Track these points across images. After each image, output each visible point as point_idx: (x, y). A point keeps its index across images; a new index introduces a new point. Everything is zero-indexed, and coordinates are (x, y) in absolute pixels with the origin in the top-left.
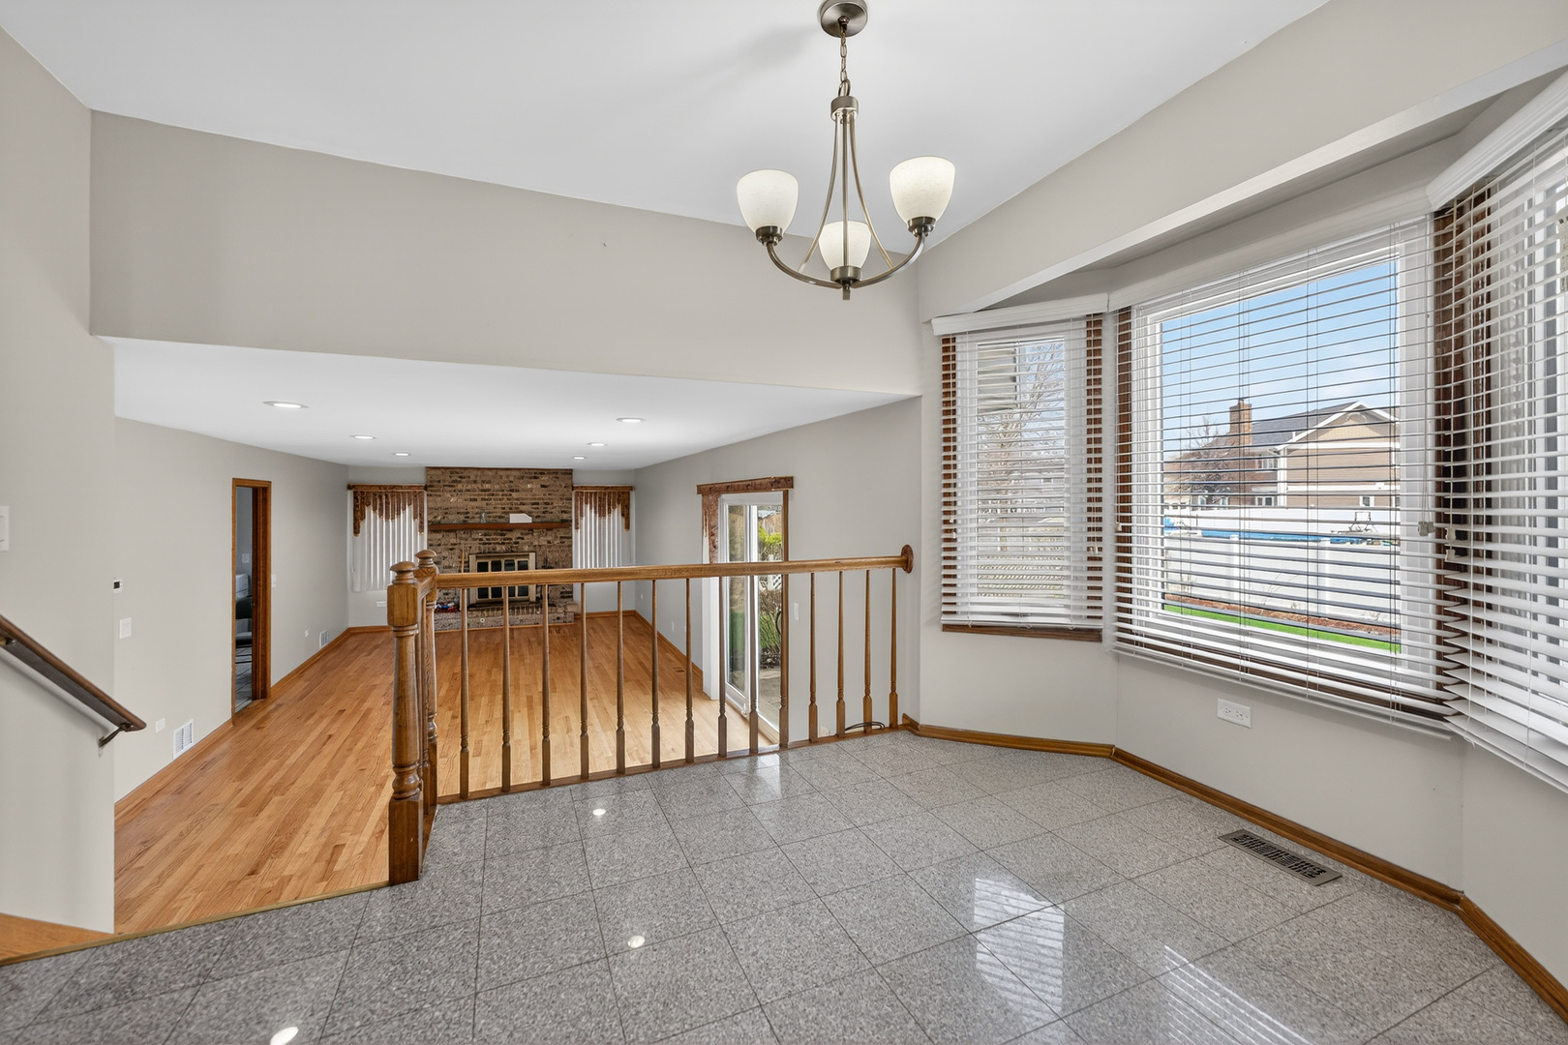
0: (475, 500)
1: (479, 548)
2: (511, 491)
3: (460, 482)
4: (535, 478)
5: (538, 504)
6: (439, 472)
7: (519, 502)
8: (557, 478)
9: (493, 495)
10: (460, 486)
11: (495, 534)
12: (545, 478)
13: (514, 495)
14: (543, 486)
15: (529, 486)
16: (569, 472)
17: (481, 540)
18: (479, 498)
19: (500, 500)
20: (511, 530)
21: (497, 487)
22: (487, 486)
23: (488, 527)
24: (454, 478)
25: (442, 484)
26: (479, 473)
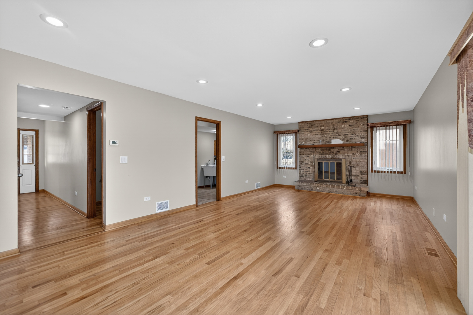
0: (317, 135)
1: (319, 156)
2: (333, 129)
3: (311, 127)
4: (346, 122)
5: (347, 135)
6: (303, 124)
7: (337, 134)
8: (358, 121)
9: (325, 132)
10: (311, 129)
11: (327, 150)
12: (351, 122)
13: (335, 131)
14: (350, 126)
15: (343, 126)
16: (366, 117)
17: (320, 152)
18: (319, 134)
19: (329, 134)
20: (333, 148)
21: (327, 128)
22: (323, 128)
23: (323, 147)
24: (309, 126)
25: (304, 129)
26: (319, 122)
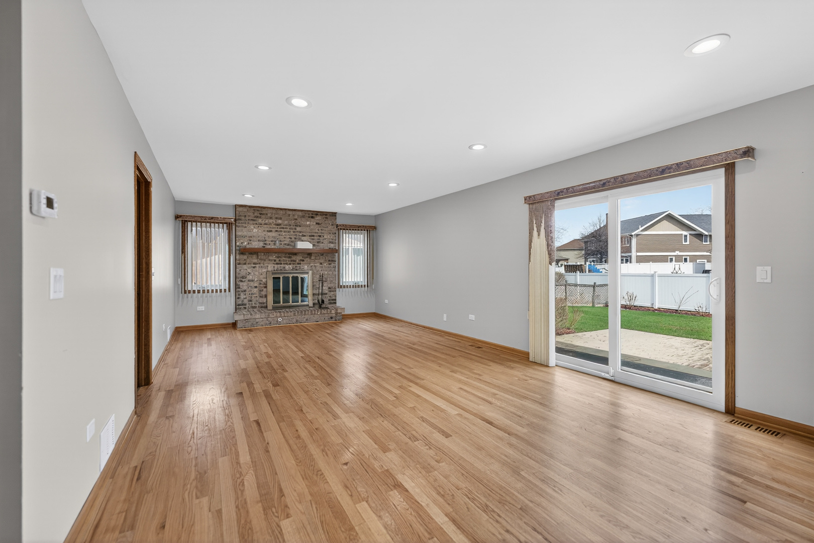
0: (271, 231)
1: (274, 267)
2: (295, 226)
3: (260, 217)
4: (312, 217)
5: (313, 236)
6: (245, 210)
7: (301, 234)
8: (327, 218)
9: (283, 228)
10: (260, 221)
11: (285, 257)
12: (318, 218)
13: (298, 229)
14: (317, 223)
15: (308, 223)
16: (334, 214)
17: (275, 261)
18: (273, 230)
19: (289, 232)
20: (295, 254)
21: (286, 222)
22: (280, 221)
23: (279, 252)
24: (256, 214)
25: (247, 218)
26: (274, 211)
